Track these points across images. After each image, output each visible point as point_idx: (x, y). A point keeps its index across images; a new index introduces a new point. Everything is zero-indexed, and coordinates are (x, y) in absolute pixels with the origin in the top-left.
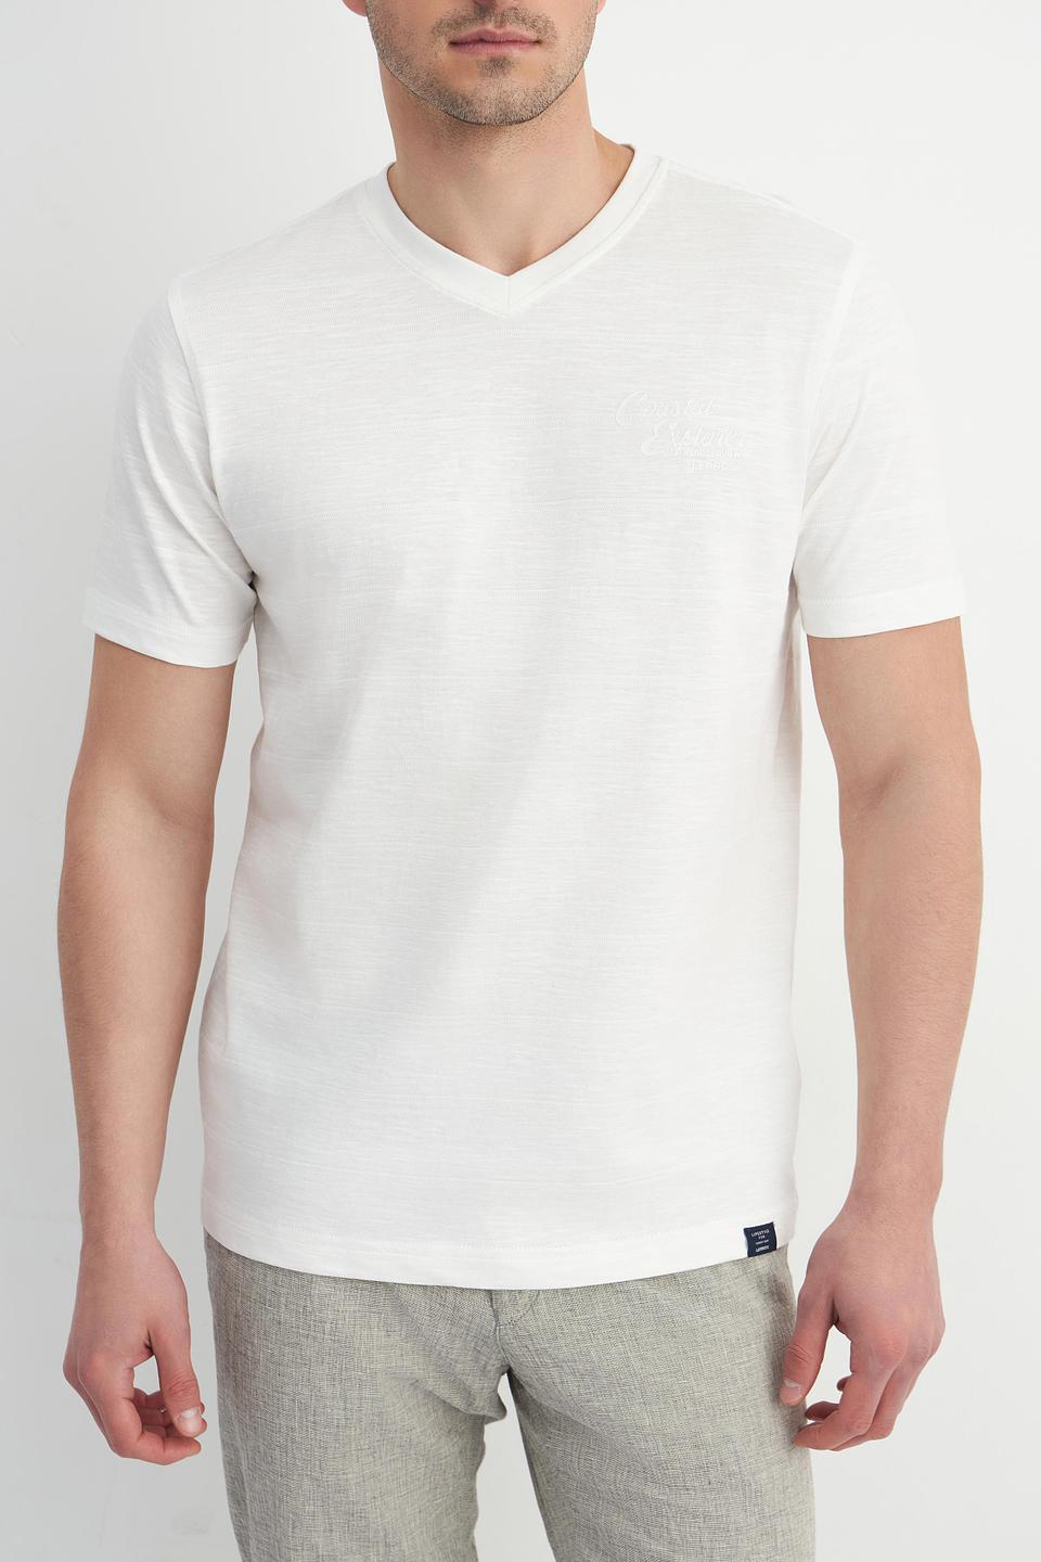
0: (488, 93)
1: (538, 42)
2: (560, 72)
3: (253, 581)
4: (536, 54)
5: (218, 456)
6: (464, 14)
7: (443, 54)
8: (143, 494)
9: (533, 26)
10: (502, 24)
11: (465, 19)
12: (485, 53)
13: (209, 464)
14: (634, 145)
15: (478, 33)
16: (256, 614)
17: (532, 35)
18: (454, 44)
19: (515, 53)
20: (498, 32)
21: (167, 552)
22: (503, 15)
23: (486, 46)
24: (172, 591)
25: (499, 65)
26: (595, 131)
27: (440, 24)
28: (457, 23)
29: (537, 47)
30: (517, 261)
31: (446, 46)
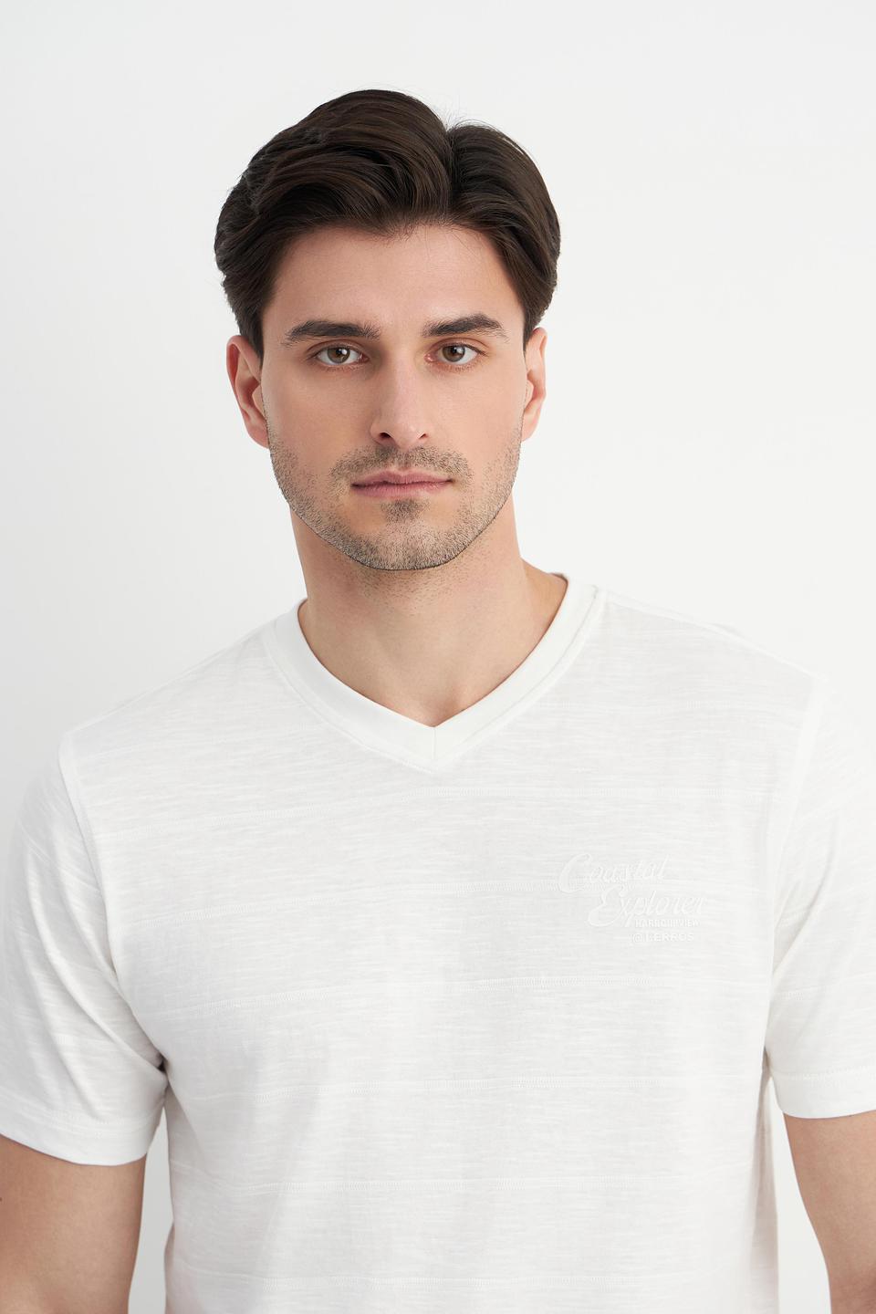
0: (393, 539)
1: (450, 481)
2: (477, 512)
3: (163, 1066)
4: (448, 493)
5: (116, 935)
6: (366, 454)
7: (345, 497)
8: (37, 975)
9: (443, 466)
10: (406, 465)
11: (366, 460)
12: (390, 495)
13: (107, 941)
14: (567, 574)
15: (381, 475)
16: (165, 1101)
17: (442, 475)
18: (357, 486)
19: (423, 494)
20: (403, 474)
21: (66, 1040)
22: (407, 456)
23: (392, 488)
24: (73, 1082)
25: (406, 509)
26: (523, 561)
27: (340, 465)
28: (358, 466)
29: (449, 488)
30: (443, 711)
31: (347, 488)
